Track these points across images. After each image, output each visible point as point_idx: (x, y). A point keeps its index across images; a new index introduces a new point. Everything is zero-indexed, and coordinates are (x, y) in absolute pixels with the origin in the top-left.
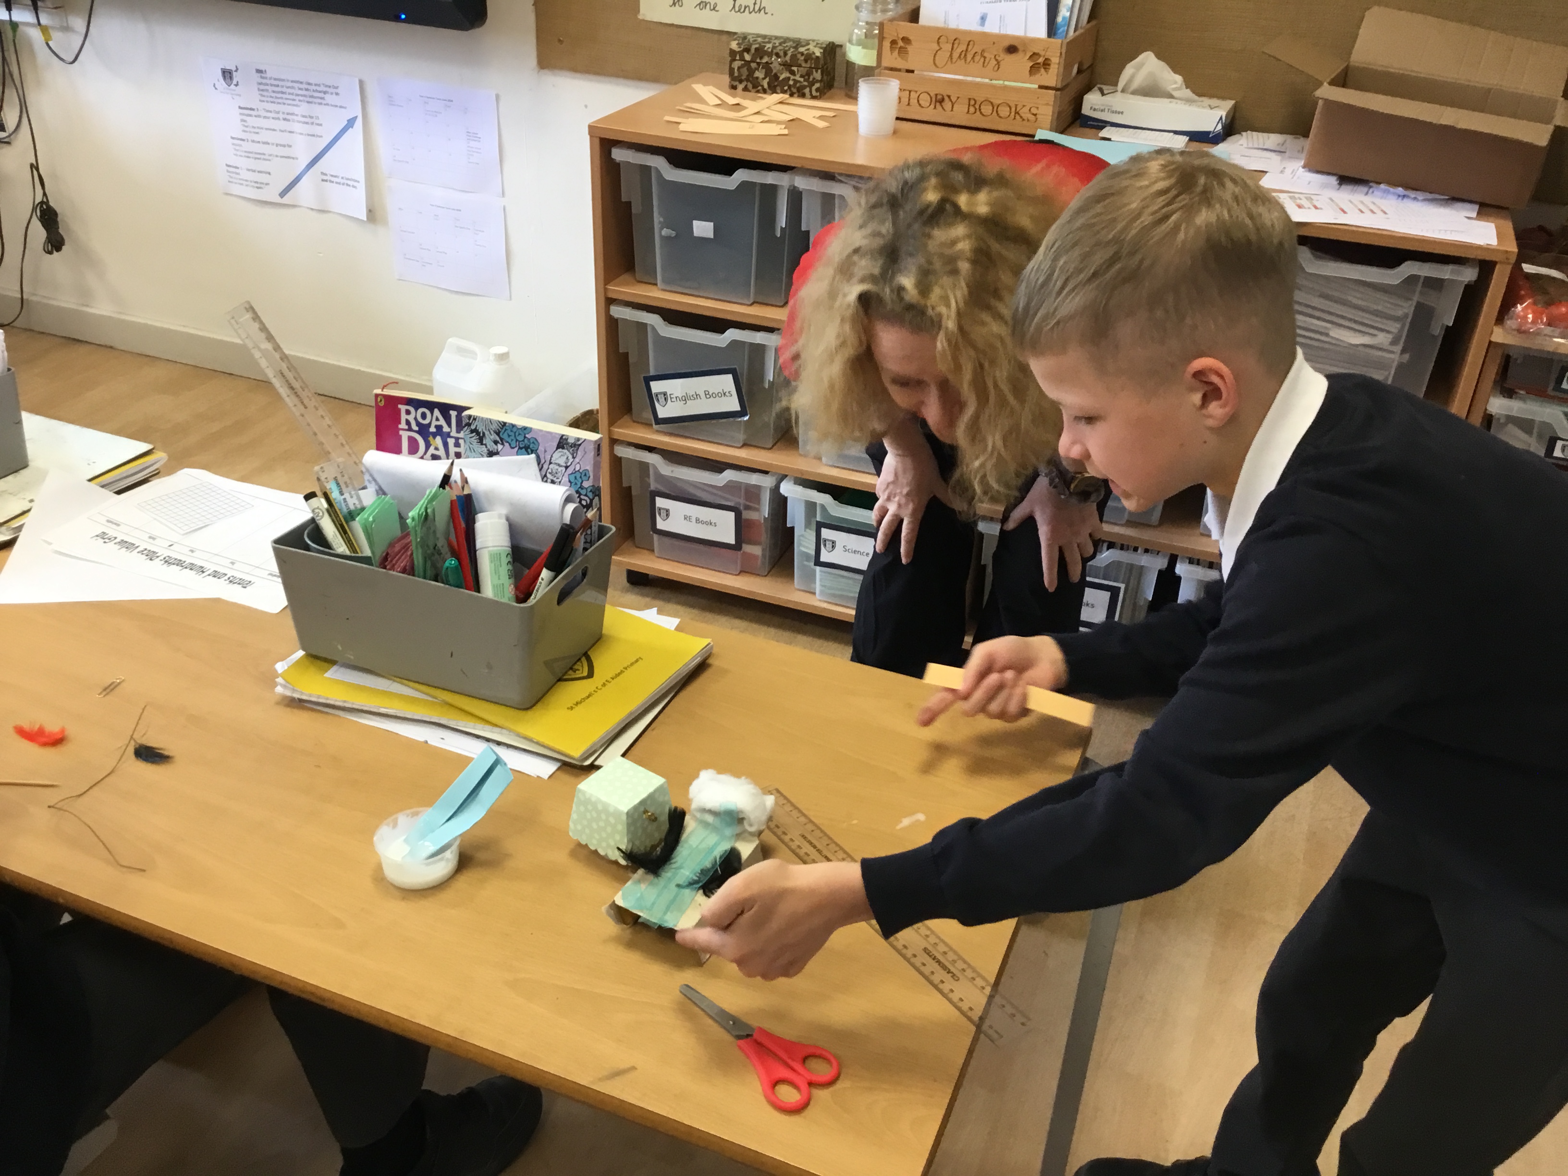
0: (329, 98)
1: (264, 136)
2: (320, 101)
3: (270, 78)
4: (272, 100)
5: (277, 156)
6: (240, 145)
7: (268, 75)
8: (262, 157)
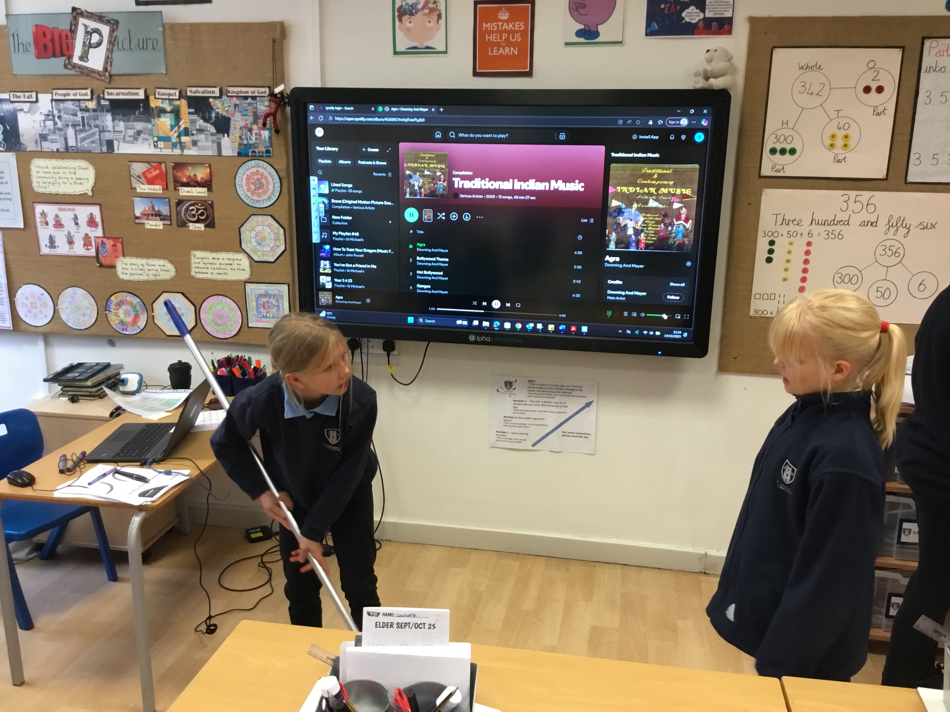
0: (574, 393)
1: (527, 415)
2: (568, 394)
3: (537, 384)
4: (536, 395)
5: (534, 425)
6: (510, 421)
7: (536, 383)
8: (524, 426)
